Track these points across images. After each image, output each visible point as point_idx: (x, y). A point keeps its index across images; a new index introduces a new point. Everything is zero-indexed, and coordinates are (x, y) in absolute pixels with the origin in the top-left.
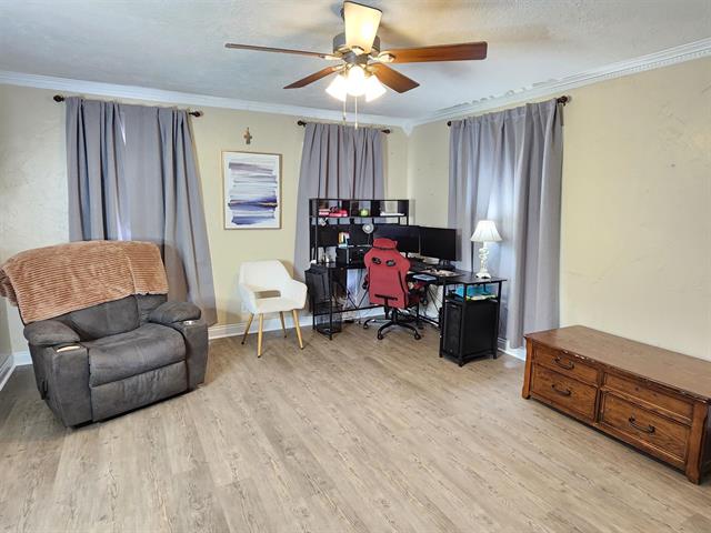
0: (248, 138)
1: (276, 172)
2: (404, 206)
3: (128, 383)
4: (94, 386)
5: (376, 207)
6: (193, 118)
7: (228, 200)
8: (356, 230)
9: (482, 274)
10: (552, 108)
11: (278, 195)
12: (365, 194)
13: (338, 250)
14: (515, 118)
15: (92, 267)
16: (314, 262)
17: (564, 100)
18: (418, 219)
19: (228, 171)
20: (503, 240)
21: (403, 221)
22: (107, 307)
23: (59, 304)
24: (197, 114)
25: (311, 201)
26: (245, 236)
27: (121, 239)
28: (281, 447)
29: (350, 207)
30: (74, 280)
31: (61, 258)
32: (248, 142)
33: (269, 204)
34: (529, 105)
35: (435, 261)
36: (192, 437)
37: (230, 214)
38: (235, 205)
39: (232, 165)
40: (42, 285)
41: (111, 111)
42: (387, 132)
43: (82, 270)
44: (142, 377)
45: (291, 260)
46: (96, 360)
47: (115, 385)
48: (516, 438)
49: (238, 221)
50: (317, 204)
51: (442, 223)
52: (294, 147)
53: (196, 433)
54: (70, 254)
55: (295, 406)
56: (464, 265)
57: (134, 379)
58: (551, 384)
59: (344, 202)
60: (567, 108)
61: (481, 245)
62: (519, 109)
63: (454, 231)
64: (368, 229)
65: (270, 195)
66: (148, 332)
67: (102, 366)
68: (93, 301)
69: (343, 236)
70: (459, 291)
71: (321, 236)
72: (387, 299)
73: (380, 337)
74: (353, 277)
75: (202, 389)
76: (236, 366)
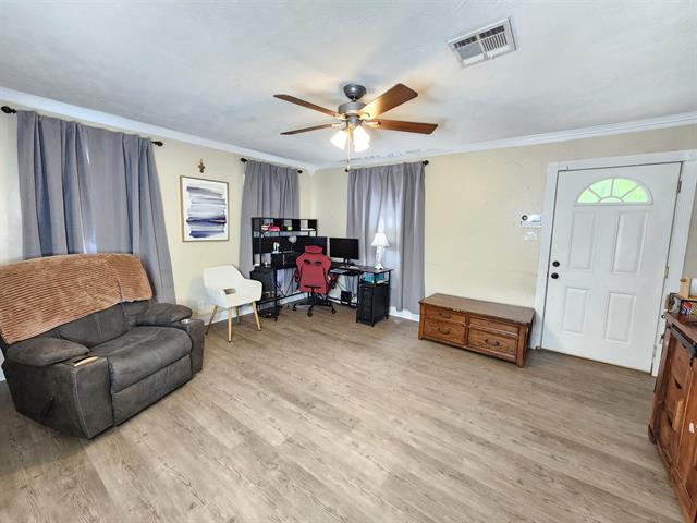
0: (202, 168)
1: (225, 197)
2: (313, 224)
3: (146, 382)
4: (117, 392)
5: (296, 224)
6: (155, 147)
7: (186, 217)
8: (284, 241)
9: (378, 267)
10: (420, 166)
11: (226, 214)
12: (288, 215)
13: (272, 255)
14: (395, 170)
15: (79, 280)
16: (258, 265)
17: (426, 163)
18: (324, 231)
19: (186, 193)
20: (390, 246)
21: (313, 234)
22: (96, 317)
23: (46, 320)
24: (160, 144)
25: (253, 219)
26: (200, 246)
29: (278, 223)
30: (61, 294)
31: (44, 273)
32: (202, 171)
33: (220, 221)
34: (405, 164)
35: (341, 260)
36: (222, 415)
37: (188, 229)
38: (192, 221)
39: (189, 189)
40: (27, 301)
42: (300, 172)
43: (68, 283)
44: (158, 375)
45: (237, 265)
46: (118, 367)
47: (134, 386)
49: (194, 234)
50: (256, 223)
51: (342, 233)
52: (237, 178)
53: (221, 410)
54: (52, 268)
55: (289, 373)
56: (363, 262)
57: (151, 377)
58: (437, 328)
59: (275, 220)
60: (426, 167)
61: (375, 248)
62: (398, 165)
63: (357, 240)
64: (293, 239)
65: (220, 214)
67: (125, 372)
68: (82, 314)
69: (276, 245)
70: (368, 277)
71: (260, 245)
72: (313, 288)
73: (310, 315)
74: (281, 275)
75: (199, 375)
76: (215, 352)
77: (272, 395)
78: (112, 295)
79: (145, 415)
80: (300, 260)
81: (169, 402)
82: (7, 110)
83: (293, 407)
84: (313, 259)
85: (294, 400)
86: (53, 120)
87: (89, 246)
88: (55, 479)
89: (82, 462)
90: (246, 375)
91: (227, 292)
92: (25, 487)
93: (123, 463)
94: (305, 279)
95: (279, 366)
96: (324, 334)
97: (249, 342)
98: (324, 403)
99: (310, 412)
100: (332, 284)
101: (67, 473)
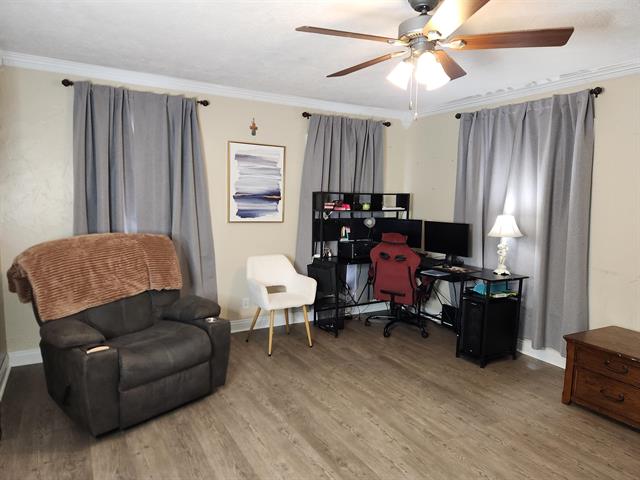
0: (254, 129)
1: (280, 165)
2: (403, 200)
3: (156, 386)
4: (124, 390)
5: (377, 201)
6: (201, 107)
7: (233, 193)
8: (357, 225)
9: (500, 270)
10: (584, 100)
11: (281, 188)
12: (366, 187)
13: (339, 243)
14: (538, 109)
15: (110, 261)
16: (318, 256)
17: (598, 91)
18: (421, 212)
19: (234, 163)
20: (523, 236)
21: (403, 216)
22: (123, 304)
23: (78, 301)
24: (205, 103)
25: (315, 194)
26: (248, 228)
27: (126, 232)
28: (330, 457)
29: (351, 199)
30: (92, 274)
31: (79, 251)
32: (254, 134)
33: (273, 197)
34: (557, 97)
35: (442, 256)
36: (230, 445)
37: (235, 206)
38: (240, 197)
39: (238, 157)
40: (61, 280)
41: (120, 98)
42: (388, 124)
43: (99, 264)
44: (170, 380)
45: (293, 254)
46: (127, 361)
47: (142, 389)
48: (577, 449)
49: (242, 214)
50: (319, 199)
51: (446, 215)
52: (297, 135)
53: (232, 440)
54: (87, 247)
55: (328, 410)
56: (476, 261)
57: (163, 380)
58: (598, 389)
59: (346, 195)
60: (599, 100)
61: (498, 240)
62: (544, 101)
63: (468, 225)
64: (370, 223)
65: (273, 188)
66: (169, 331)
67: (133, 368)
68: (109, 297)
69: (345, 230)
70: (479, 287)
71: (323, 230)
72: (393, 295)
73: (387, 335)
74: (352, 273)
75: (222, 391)
76: (249, 365)
77: (296, 435)
78: (140, 280)
79: (154, 426)
80: (374, 254)
81: (181, 416)
82: (66, 83)
83: (316, 457)
84: (392, 251)
85: (322, 448)
86: (103, 88)
87: (129, 225)
88: (59, 470)
89: (84, 459)
90: (275, 403)
91: (272, 290)
92: (35, 470)
93: (117, 472)
94: (383, 282)
95: (318, 398)
96: (398, 366)
97: (293, 359)
98: (361, 463)
99: (338, 471)
100: (426, 292)
101: (70, 467)
